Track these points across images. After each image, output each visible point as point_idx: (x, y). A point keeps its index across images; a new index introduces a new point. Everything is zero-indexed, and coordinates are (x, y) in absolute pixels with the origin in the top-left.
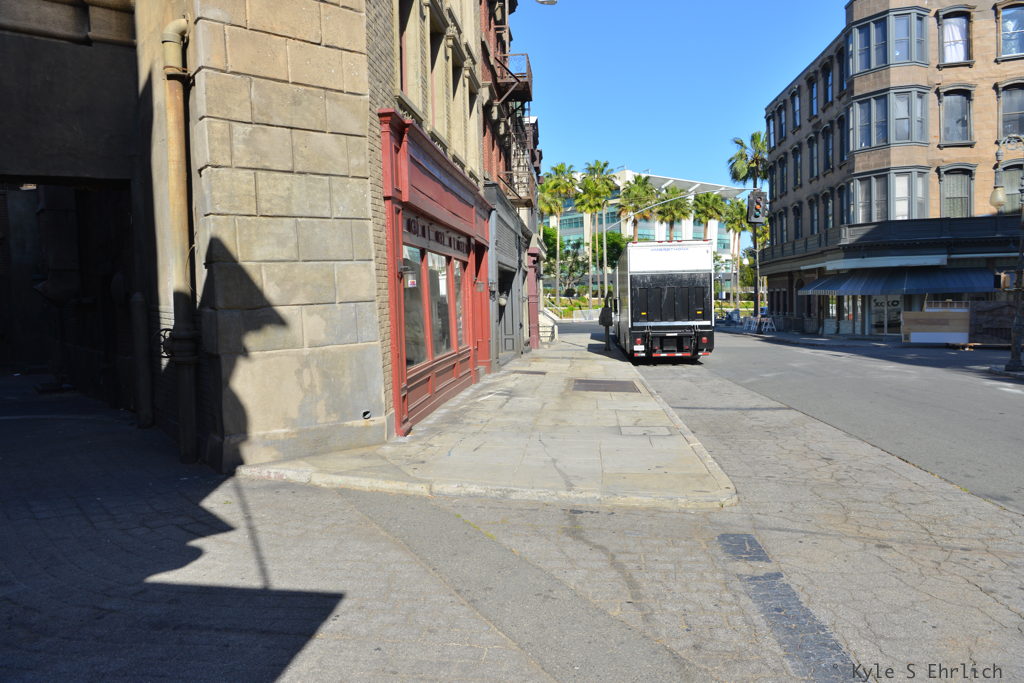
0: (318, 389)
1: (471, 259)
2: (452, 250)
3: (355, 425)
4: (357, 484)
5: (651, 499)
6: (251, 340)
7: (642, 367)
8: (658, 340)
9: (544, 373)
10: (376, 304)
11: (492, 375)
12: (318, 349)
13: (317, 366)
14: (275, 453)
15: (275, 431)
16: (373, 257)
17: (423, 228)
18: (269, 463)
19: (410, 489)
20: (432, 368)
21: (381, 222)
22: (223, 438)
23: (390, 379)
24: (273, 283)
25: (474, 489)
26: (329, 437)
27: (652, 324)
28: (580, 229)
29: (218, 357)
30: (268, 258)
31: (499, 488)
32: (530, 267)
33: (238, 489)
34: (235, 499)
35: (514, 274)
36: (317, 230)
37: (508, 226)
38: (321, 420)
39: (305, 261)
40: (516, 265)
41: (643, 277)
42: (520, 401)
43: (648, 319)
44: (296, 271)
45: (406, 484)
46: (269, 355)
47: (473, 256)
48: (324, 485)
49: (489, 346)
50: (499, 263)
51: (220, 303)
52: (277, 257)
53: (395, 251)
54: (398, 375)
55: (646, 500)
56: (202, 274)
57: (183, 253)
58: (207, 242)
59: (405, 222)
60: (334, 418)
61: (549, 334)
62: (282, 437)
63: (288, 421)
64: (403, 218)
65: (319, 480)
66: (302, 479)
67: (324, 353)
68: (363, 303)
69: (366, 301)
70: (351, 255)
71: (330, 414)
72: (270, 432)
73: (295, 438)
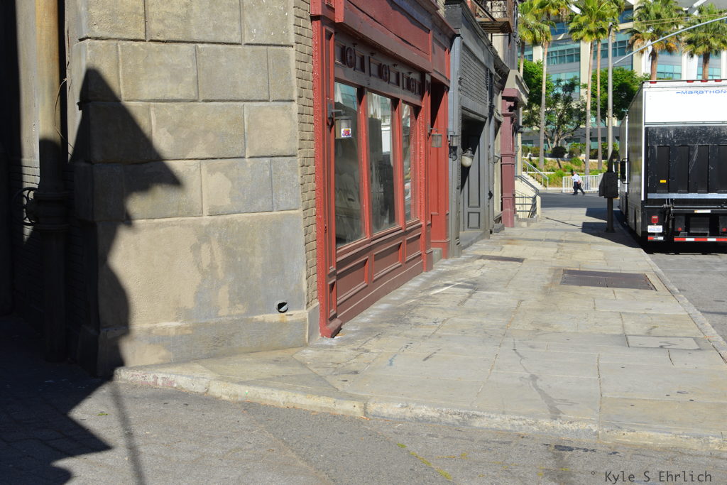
0: (219, 270)
1: (426, 104)
2: (399, 89)
3: (266, 321)
4: (268, 397)
5: (670, 437)
6: (137, 205)
7: (658, 255)
8: (683, 218)
9: (520, 260)
10: (298, 160)
11: (451, 260)
12: (220, 218)
13: (220, 241)
14: (163, 353)
15: (164, 324)
16: (295, 97)
17: (362, 59)
18: (156, 366)
19: (338, 407)
20: (370, 248)
21: (307, 50)
22: (99, 332)
23: (313, 261)
24: (165, 129)
25: (423, 411)
26: (233, 335)
27: (675, 196)
28: (574, 64)
29: (93, 225)
30: (160, 97)
31: (457, 410)
32: (505, 115)
33: (117, 398)
34: (112, 410)
35: (483, 123)
36: (223, 60)
37: (476, 59)
38: (224, 312)
39: (207, 101)
40: (486, 112)
41: (664, 130)
42: (488, 297)
43: (669, 189)
44: (195, 114)
45: (331, 400)
46: (158, 225)
47: (427, 99)
48: (226, 398)
49: (447, 221)
50: (463, 108)
51: (97, 155)
52: (170, 95)
53: (325, 91)
54: (325, 256)
55: (662, 436)
56: (75, 117)
57: (52, 90)
58: (82, 75)
59: (338, 51)
60: (240, 310)
61: (529, 208)
62: (173, 332)
63: (181, 313)
64: (336, 45)
65: (220, 390)
66: (199, 388)
67: (228, 224)
68: (280, 158)
69: (284, 156)
70: (266, 94)
71: (235, 305)
72: (158, 325)
73: (189, 335)
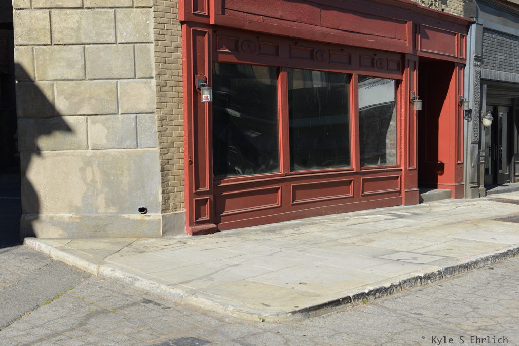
0: (98, 184)
1: (407, 77)
3: (131, 218)
4: (68, 259)
6: (43, 142)
10: (156, 116)
12: (101, 151)
13: (98, 166)
14: (61, 232)
15: (62, 215)
16: (154, 74)
19: (89, 268)
21: (173, 44)
22: (21, 215)
24: (63, 97)
26: (107, 225)
29: (18, 153)
30: (59, 78)
31: (131, 275)
36: (102, 54)
38: (102, 210)
39: (91, 79)
44: (82, 87)
45: (88, 263)
46: (57, 154)
47: (410, 73)
52: (66, 77)
53: (192, 71)
60: (113, 210)
62: (67, 220)
63: (72, 208)
66: (47, 251)
67: (105, 155)
68: (143, 115)
69: (146, 113)
70: (133, 74)
71: (109, 206)
72: (58, 215)
73: (77, 222)
